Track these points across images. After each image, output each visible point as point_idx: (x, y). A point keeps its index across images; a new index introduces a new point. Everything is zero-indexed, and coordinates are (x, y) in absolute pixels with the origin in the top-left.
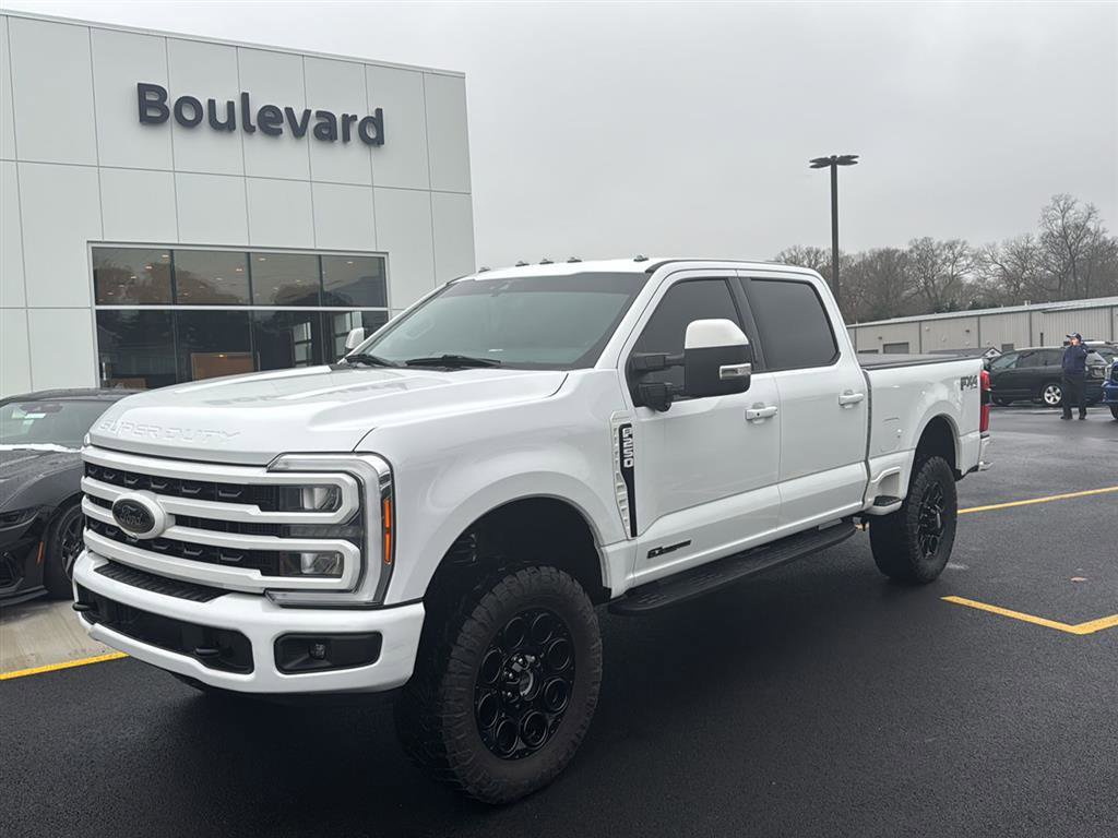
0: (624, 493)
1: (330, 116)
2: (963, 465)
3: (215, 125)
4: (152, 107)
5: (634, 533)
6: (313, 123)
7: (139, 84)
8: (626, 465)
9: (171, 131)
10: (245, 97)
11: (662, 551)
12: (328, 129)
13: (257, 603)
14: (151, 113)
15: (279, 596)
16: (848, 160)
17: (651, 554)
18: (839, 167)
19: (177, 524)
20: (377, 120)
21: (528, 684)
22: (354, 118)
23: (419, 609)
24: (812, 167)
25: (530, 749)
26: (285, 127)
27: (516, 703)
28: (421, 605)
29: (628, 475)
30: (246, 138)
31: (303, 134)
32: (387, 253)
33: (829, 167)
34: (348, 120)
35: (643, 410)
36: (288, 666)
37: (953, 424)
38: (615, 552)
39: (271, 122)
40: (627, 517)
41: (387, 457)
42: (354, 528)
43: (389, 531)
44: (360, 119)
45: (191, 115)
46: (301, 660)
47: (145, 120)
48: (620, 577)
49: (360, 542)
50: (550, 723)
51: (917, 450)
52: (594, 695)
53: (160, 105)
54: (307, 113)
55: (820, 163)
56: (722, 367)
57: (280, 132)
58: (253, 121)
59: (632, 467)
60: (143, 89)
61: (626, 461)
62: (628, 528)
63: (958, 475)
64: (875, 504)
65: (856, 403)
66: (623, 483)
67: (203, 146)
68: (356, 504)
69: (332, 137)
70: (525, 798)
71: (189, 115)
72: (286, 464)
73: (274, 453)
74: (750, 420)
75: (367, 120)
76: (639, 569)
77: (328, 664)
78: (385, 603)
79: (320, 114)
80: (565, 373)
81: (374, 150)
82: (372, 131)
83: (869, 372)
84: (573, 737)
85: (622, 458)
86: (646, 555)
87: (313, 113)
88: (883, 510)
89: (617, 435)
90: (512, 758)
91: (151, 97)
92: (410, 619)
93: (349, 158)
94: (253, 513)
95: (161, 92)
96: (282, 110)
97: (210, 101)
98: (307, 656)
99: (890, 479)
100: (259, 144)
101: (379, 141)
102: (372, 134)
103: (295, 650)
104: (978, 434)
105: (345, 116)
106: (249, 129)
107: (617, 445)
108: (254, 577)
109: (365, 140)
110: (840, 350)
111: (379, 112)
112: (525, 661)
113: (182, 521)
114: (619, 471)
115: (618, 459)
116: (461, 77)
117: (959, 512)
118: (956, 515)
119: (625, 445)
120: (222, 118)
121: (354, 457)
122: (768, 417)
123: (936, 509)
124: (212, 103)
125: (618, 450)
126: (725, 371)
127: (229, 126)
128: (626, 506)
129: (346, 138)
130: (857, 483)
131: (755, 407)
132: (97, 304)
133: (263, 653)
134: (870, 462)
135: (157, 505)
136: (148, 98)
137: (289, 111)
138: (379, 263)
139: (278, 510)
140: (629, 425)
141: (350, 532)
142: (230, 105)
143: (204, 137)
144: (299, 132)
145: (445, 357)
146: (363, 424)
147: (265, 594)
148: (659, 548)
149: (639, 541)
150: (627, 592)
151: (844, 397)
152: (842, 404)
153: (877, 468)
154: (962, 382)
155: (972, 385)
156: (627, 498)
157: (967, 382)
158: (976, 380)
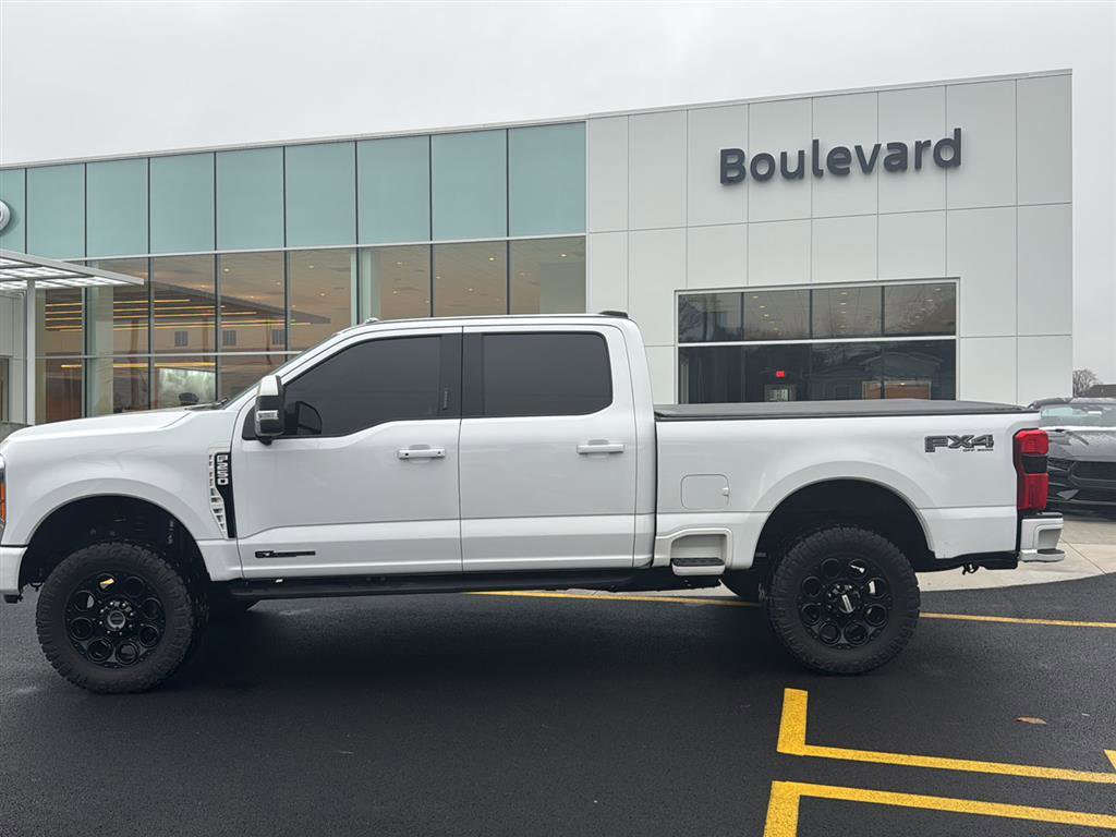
0: (221, 504)
1: (902, 147)
2: (946, 547)
3: (788, 176)
4: (733, 168)
5: (232, 533)
6: (884, 154)
7: (722, 151)
8: (219, 483)
9: (750, 187)
10: (816, 143)
11: (272, 555)
12: (897, 160)
17: (259, 555)
20: (955, 143)
22: (928, 143)
26: (855, 167)
28: (22, 549)
29: (226, 492)
30: (815, 181)
31: (873, 169)
32: (959, 278)
34: (921, 147)
37: (896, 492)
39: (839, 163)
41: (5, 457)
43: (3, 501)
44: (933, 144)
45: (765, 169)
47: (726, 181)
48: (218, 566)
51: (772, 513)
53: (739, 166)
54: (877, 147)
57: (849, 171)
58: (823, 164)
59: (231, 485)
60: (725, 154)
61: (219, 480)
64: (673, 563)
65: (616, 453)
67: (778, 197)
69: (903, 167)
71: (763, 170)
75: (943, 143)
76: (248, 565)
79: (890, 146)
82: (949, 154)
83: (661, 423)
85: (217, 478)
86: (253, 553)
87: (884, 146)
88: (692, 570)
91: (731, 160)
93: (925, 185)
95: (739, 153)
96: (852, 149)
97: (782, 154)
99: (705, 539)
101: (956, 162)
102: (948, 157)
104: (1013, 512)
105: (918, 143)
106: (818, 173)
109: (941, 164)
111: (958, 132)
116: (1068, 73)
119: (219, 467)
120: (792, 167)
122: (436, 458)
124: (784, 155)
125: (213, 471)
127: (799, 174)
128: (223, 513)
129: (918, 166)
132: (680, 342)
134: (660, 517)
136: (729, 162)
137: (859, 149)
138: (948, 288)
140: (229, 454)
142: (801, 153)
144: (867, 168)
148: (271, 552)
149: (241, 542)
150: (237, 579)
151: (585, 447)
152: (584, 454)
153: (672, 524)
154: (932, 443)
155: (973, 445)
156: (223, 507)
157: (950, 442)
158: (987, 441)
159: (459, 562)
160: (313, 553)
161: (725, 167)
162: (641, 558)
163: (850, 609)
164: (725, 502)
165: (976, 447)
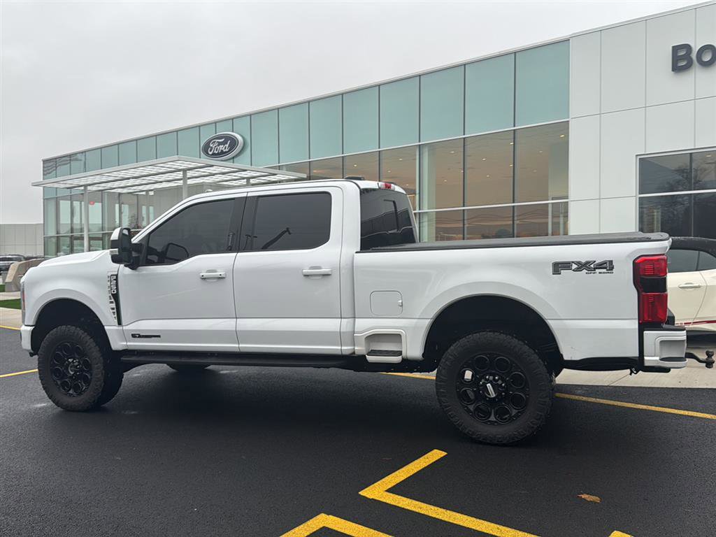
0: (114, 305)
4: (682, 60)
5: (120, 323)
7: (673, 47)
9: (695, 72)
11: (140, 336)
14: (680, 64)
17: (134, 336)
28: (32, 327)
29: (116, 297)
38: (111, 330)
43: (23, 300)
47: (676, 69)
48: (115, 342)
51: (434, 320)
53: (687, 56)
59: (116, 294)
60: (676, 49)
61: (113, 291)
64: (369, 353)
65: (325, 275)
71: (707, 58)
74: (204, 279)
76: (128, 342)
85: (111, 290)
86: (130, 335)
91: (681, 53)
95: (688, 48)
104: (635, 325)
119: (112, 283)
122: (221, 279)
125: (110, 286)
128: (115, 311)
131: (209, 271)
132: (640, 193)
134: (357, 320)
136: (678, 55)
140: (117, 275)
148: (139, 334)
149: (124, 328)
150: (124, 350)
151: (306, 271)
152: (306, 276)
153: (366, 325)
154: (558, 267)
155: (595, 269)
156: (115, 307)
157: (574, 266)
158: (607, 266)
159: (237, 346)
160: (159, 336)
161: (676, 59)
162: (347, 349)
163: (493, 394)
164: (400, 310)
165: (597, 271)
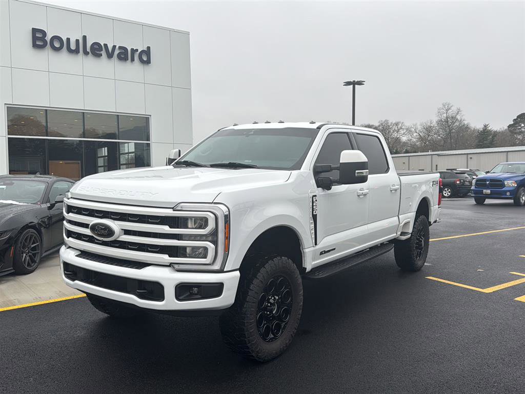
0: (313, 225)
1: (125, 49)
2: (432, 220)
3: (70, 51)
4: (39, 40)
5: (316, 244)
6: (117, 52)
7: (33, 29)
8: (314, 213)
9: (48, 53)
10: (85, 38)
11: (325, 252)
12: (124, 55)
13: (167, 270)
14: (38, 43)
15: (176, 266)
16: (360, 83)
17: (321, 253)
18: (356, 86)
19: (125, 234)
20: (147, 52)
21: (274, 309)
22: (137, 50)
23: (238, 273)
24: (344, 85)
25: (275, 338)
26: (103, 53)
27: (270, 317)
28: (238, 272)
29: (315, 217)
30: (84, 57)
31: (112, 57)
32: (150, 115)
33: (352, 86)
34: (134, 51)
35: (320, 189)
36: (181, 298)
37: (429, 201)
38: (309, 251)
39: (97, 50)
40: (313, 236)
41: (227, 205)
42: (213, 237)
43: (227, 238)
44: (139, 51)
45: (58, 45)
46: (187, 294)
47: (35, 46)
48: (310, 263)
49: (215, 243)
50: (282, 327)
51: (417, 212)
52: (299, 315)
53: (43, 39)
54: (114, 47)
55: (348, 84)
56: (357, 171)
57: (101, 55)
58: (88, 49)
59: (316, 215)
60: (35, 30)
61: (314, 211)
62: (314, 241)
63: (430, 224)
64: (401, 235)
65: (396, 190)
66: (313, 221)
67: (63, 60)
68: (214, 226)
69: (126, 59)
70: (273, 359)
71: (57, 45)
72: (181, 207)
73: (176, 203)
74: (359, 196)
75: (143, 52)
76: (316, 260)
77: (200, 297)
78: (225, 270)
79: (120, 48)
80: (290, 172)
81: (146, 67)
82: (145, 57)
83: (400, 177)
84: (292, 333)
86: (319, 253)
87: (117, 47)
88: (404, 238)
89: (311, 200)
90: (269, 341)
91: (39, 35)
92: (234, 278)
93: (133, 69)
94: (166, 229)
95: (44, 33)
96: (102, 45)
97: (67, 38)
98: (189, 293)
99: (407, 224)
100: (90, 61)
101: (148, 62)
102: (145, 58)
103: (184, 291)
104: (437, 206)
105: (132, 49)
106: (86, 53)
107: (311, 204)
108: (165, 258)
109: (142, 61)
110: (390, 167)
111: (149, 48)
112: (275, 298)
113: (127, 232)
114: (311, 216)
115: (311, 210)
116: (188, 34)
117: (430, 240)
118: (429, 242)
119: (314, 204)
120: (73, 47)
121: (213, 205)
122: (365, 195)
123: (422, 238)
124: (68, 40)
125: (311, 206)
126: (358, 173)
127: (76, 51)
128: (313, 231)
129: (133, 60)
130: (395, 226)
131: (361, 190)
132: (9, 134)
133: (170, 292)
134: (400, 216)
135: (116, 226)
136: (37, 35)
137: (106, 45)
138: (147, 120)
139: (178, 228)
140: (316, 196)
141: (210, 238)
142: (77, 41)
143: (64, 55)
144: (110, 56)
145: (230, 163)
146: (215, 191)
147: (170, 265)
149: (317, 247)
151: (391, 187)
152: (391, 191)
153: (403, 219)
154: (433, 184)
156: (314, 228)
160: (334, 249)
165: (437, 185)
